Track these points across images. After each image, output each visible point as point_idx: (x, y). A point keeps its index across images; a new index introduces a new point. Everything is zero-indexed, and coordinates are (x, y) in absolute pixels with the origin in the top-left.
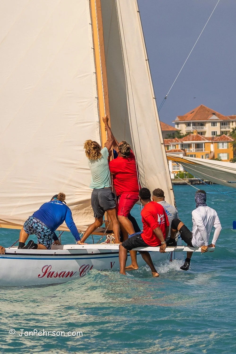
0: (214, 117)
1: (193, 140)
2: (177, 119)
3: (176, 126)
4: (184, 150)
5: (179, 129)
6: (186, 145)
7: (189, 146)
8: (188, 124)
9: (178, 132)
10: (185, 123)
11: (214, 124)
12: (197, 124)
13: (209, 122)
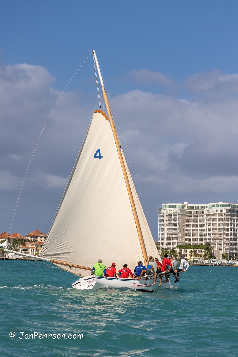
0: (42, 235)
1: (39, 243)
2: (27, 235)
3: (26, 237)
4: (36, 247)
5: (28, 238)
6: (36, 245)
7: (38, 245)
8: (31, 237)
9: (28, 240)
10: (30, 236)
11: (41, 237)
12: (35, 237)
13: (40, 237)
